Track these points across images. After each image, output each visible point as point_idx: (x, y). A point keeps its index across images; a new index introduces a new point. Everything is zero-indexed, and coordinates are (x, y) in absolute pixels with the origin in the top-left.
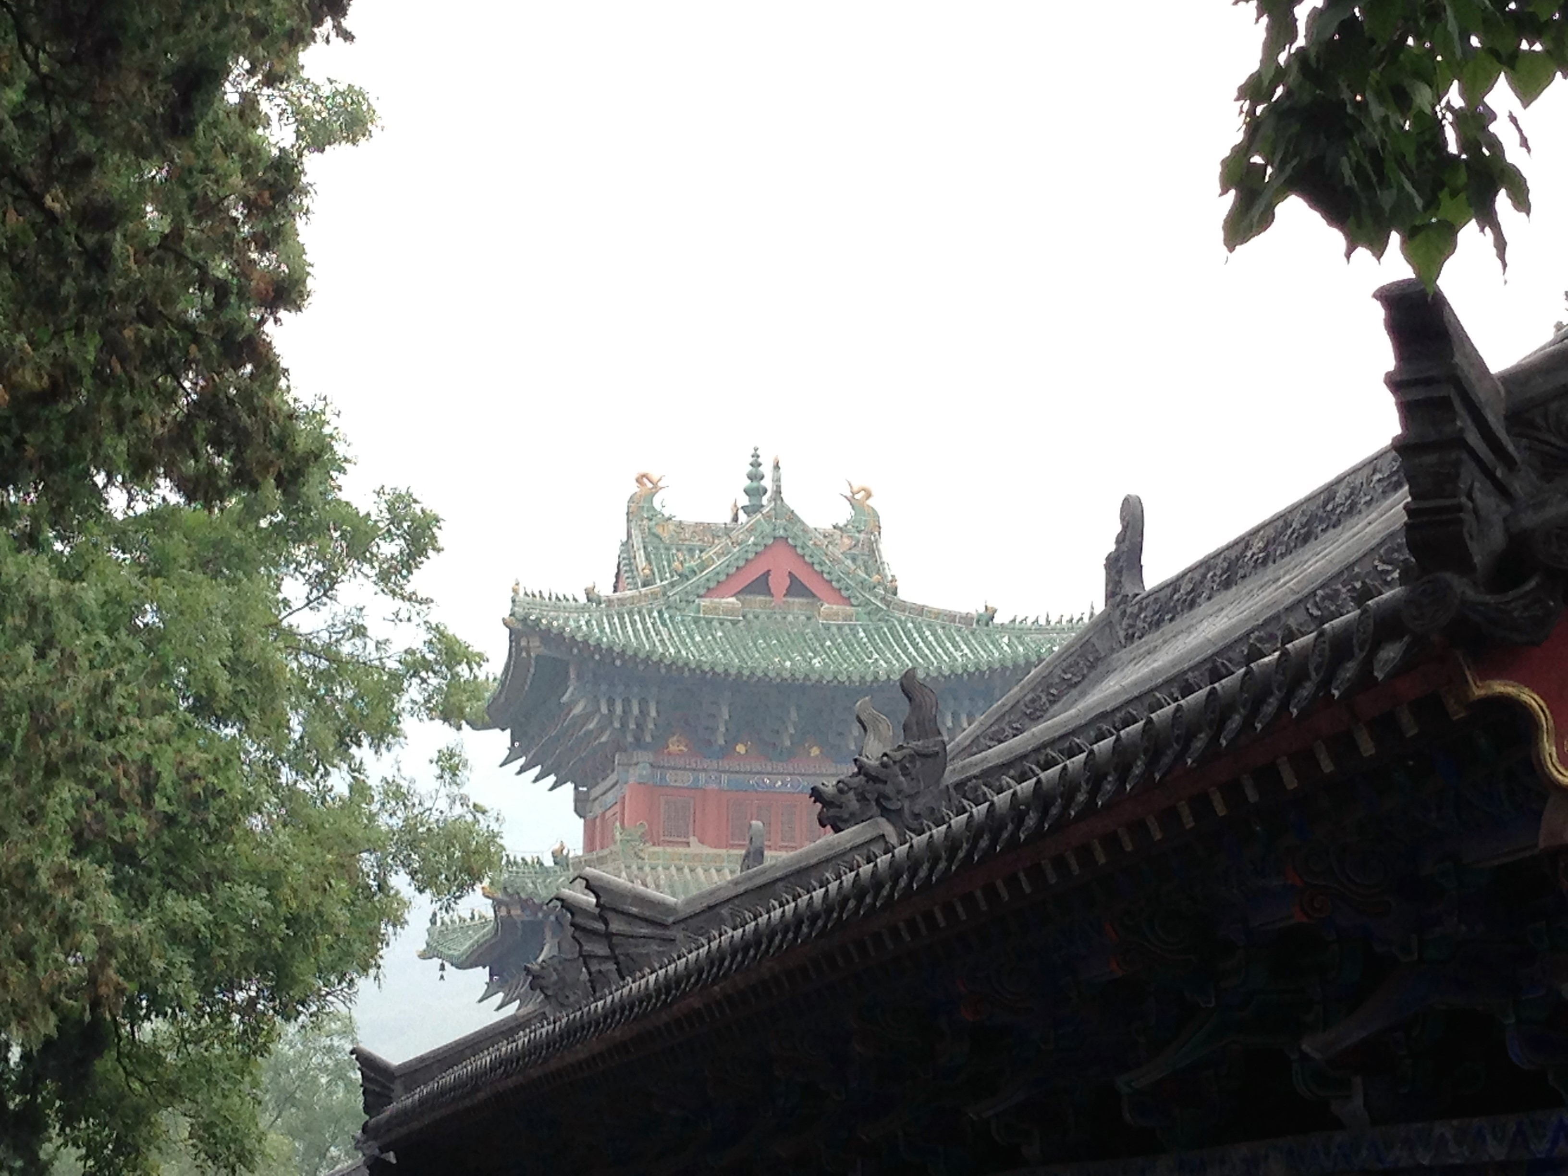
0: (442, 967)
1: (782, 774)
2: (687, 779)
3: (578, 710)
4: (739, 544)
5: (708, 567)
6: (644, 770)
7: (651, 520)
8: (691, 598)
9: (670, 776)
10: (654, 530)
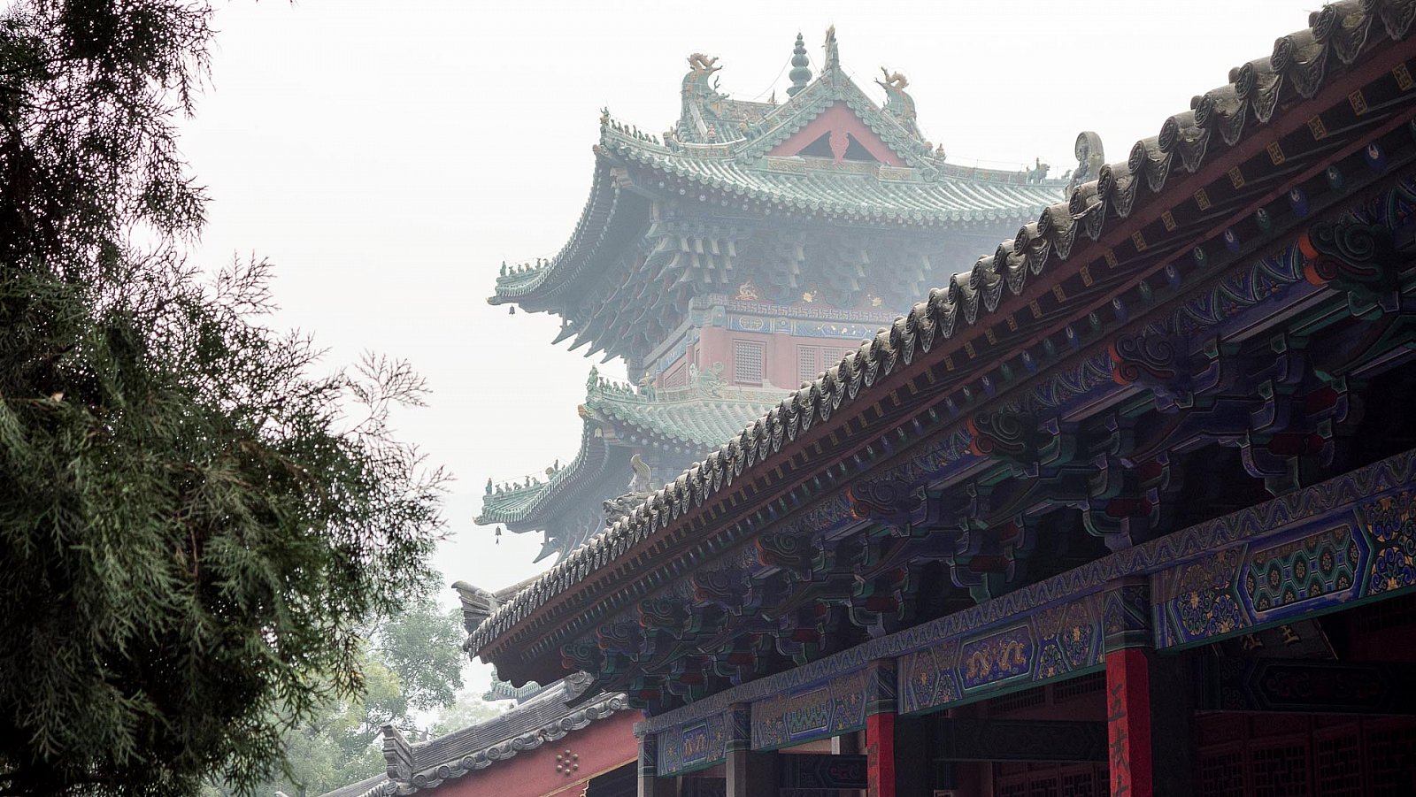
0: (498, 532)
1: (848, 322)
2: (758, 324)
3: (660, 248)
4: (800, 107)
5: (772, 126)
6: (718, 312)
7: (705, 98)
8: (759, 154)
9: (741, 320)
10: (708, 107)
